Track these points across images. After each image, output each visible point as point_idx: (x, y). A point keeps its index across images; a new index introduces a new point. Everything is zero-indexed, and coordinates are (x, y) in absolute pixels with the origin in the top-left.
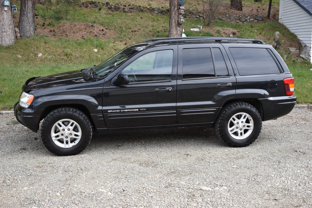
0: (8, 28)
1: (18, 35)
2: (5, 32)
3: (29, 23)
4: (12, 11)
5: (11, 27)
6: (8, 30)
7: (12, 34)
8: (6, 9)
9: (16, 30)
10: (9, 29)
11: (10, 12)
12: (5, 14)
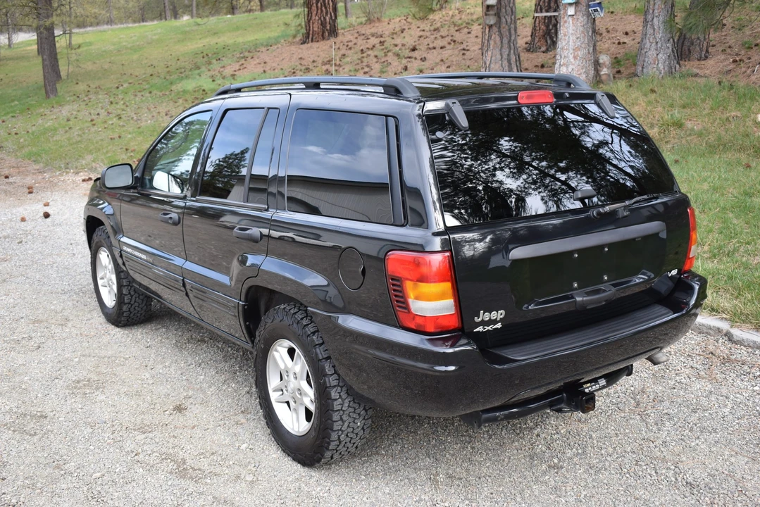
0: (571, 56)
1: (602, 73)
2: (564, 64)
3: (657, 43)
4: (589, 15)
5: (580, 53)
6: (572, 60)
7: (583, 69)
8: (571, 11)
9: (601, 61)
10: (575, 58)
11: (582, 19)
12: (571, 22)
